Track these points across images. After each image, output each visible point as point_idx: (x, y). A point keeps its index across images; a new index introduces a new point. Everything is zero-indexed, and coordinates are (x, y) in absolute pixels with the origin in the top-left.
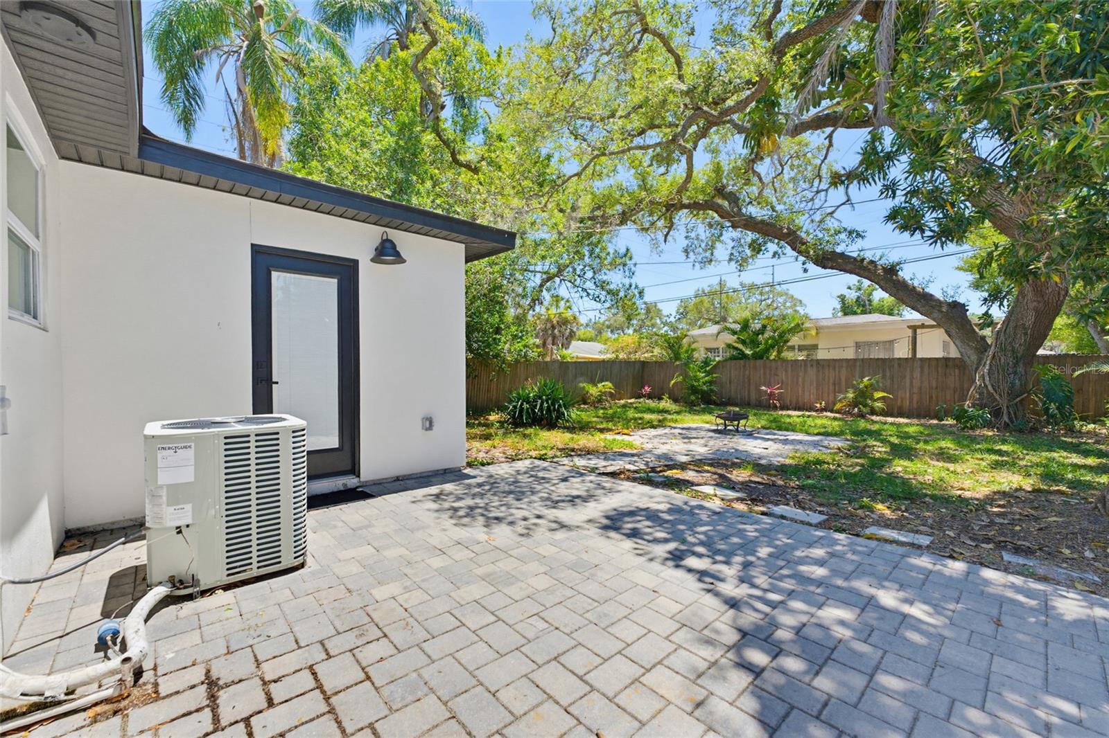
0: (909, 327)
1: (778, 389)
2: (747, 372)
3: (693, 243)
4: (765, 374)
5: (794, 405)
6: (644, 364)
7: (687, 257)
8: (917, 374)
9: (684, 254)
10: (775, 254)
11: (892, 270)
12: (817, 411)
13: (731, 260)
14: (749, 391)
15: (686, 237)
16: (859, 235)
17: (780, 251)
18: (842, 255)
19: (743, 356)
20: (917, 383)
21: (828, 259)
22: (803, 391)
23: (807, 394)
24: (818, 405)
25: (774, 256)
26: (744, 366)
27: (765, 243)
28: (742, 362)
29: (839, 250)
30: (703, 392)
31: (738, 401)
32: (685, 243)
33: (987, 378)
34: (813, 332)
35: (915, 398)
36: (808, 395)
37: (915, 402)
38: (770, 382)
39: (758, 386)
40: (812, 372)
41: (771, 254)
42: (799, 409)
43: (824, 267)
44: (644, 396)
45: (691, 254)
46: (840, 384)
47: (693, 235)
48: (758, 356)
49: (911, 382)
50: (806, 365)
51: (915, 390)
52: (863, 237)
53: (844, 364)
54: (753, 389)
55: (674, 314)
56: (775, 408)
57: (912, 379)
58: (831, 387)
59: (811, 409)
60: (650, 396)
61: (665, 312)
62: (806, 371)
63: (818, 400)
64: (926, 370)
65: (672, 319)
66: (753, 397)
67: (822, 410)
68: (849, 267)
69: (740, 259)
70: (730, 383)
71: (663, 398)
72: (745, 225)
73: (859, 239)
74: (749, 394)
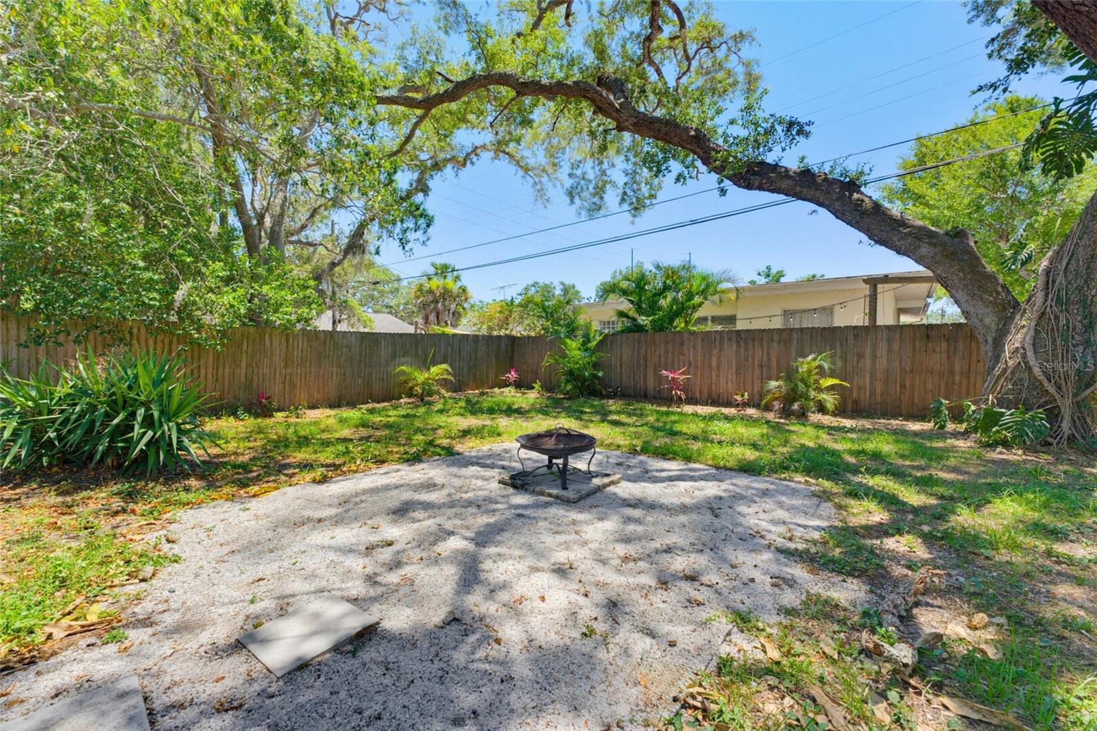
0: (866, 281)
1: (683, 373)
2: (643, 350)
3: (578, 184)
4: (666, 352)
5: (704, 396)
7: (572, 201)
8: (882, 350)
9: (567, 200)
10: (679, 178)
11: (850, 186)
12: (737, 406)
13: (623, 200)
14: (645, 377)
15: (570, 175)
16: (800, 132)
17: (686, 172)
18: (775, 167)
19: (638, 329)
20: (882, 363)
21: (754, 173)
22: (718, 377)
23: (722, 380)
24: (739, 398)
25: (678, 180)
26: (639, 342)
27: (666, 160)
28: (636, 335)
29: (770, 158)
30: (583, 379)
31: (631, 392)
32: (568, 183)
33: (1030, 354)
34: (732, 296)
35: (879, 387)
36: (726, 382)
37: (878, 391)
38: (673, 364)
39: (657, 370)
40: (730, 350)
41: (674, 175)
42: (714, 403)
43: (749, 187)
44: (509, 382)
45: (577, 200)
46: (769, 367)
47: (579, 172)
48: (659, 327)
49: (874, 364)
51: (879, 375)
52: (807, 135)
53: (776, 337)
54: (650, 374)
56: (680, 401)
57: (874, 357)
58: (757, 372)
59: (728, 404)
60: (516, 385)
62: (721, 344)
63: (740, 389)
64: (896, 346)
66: (651, 383)
67: (745, 405)
68: (785, 184)
69: (634, 200)
70: (621, 365)
71: (533, 388)
72: (635, 125)
73: (801, 139)
74: (645, 381)
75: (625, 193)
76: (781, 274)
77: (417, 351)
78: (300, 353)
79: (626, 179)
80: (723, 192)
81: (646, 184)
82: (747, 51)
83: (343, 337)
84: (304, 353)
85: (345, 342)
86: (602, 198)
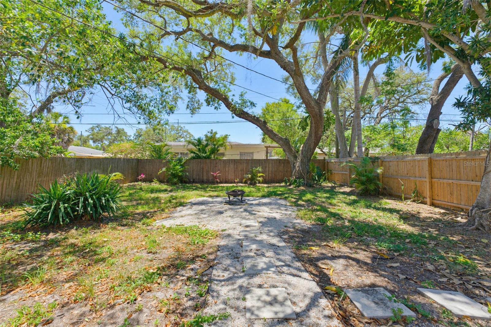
0: (265, 147)
1: (218, 173)
2: (202, 165)
4: (211, 166)
5: (224, 181)
6: (138, 161)
11: (265, 123)
12: (235, 183)
13: (187, 108)
14: (203, 174)
16: (254, 105)
17: (218, 107)
18: (247, 113)
19: (199, 157)
21: (242, 114)
22: (228, 174)
23: (230, 175)
24: (236, 180)
25: (215, 109)
26: (200, 162)
27: (212, 101)
28: (199, 160)
29: (245, 110)
30: (179, 176)
33: (300, 167)
34: (229, 147)
35: (270, 175)
36: (231, 176)
38: (214, 170)
39: (208, 172)
40: (232, 166)
42: (227, 183)
43: (240, 117)
44: (141, 180)
46: (243, 170)
48: (207, 157)
50: (229, 162)
51: (270, 172)
52: (255, 106)
53: (245, 162)
54: (205, 174)
55: (133, 136)
56: (218, 183)
59: (233, 182)
60: (144, 180)
61: (128, 134)
62: (229, 164)
63: (236, 177)
65: (132, 138)
66: (205, 178)
67: (238, 182)
68: (250, 119)
69: (192, 108)
70: (193, 171)
71: (153, 181)
72: (205, 89)
73: (254, 107)
74: (203, 177)
75: (188, 105)
76: (216, 133)
77: (100, 166)
78: (47, 169)
79: (189, 100)
80: (233, 117)
81: (197, 103)
82: (232, 69)
83: (68, 161)
84: (49, 169)
85: (69, 163)
86: (176, 103)
